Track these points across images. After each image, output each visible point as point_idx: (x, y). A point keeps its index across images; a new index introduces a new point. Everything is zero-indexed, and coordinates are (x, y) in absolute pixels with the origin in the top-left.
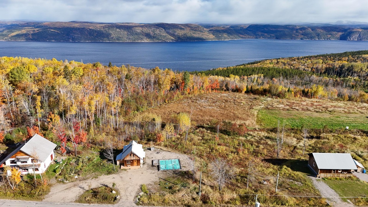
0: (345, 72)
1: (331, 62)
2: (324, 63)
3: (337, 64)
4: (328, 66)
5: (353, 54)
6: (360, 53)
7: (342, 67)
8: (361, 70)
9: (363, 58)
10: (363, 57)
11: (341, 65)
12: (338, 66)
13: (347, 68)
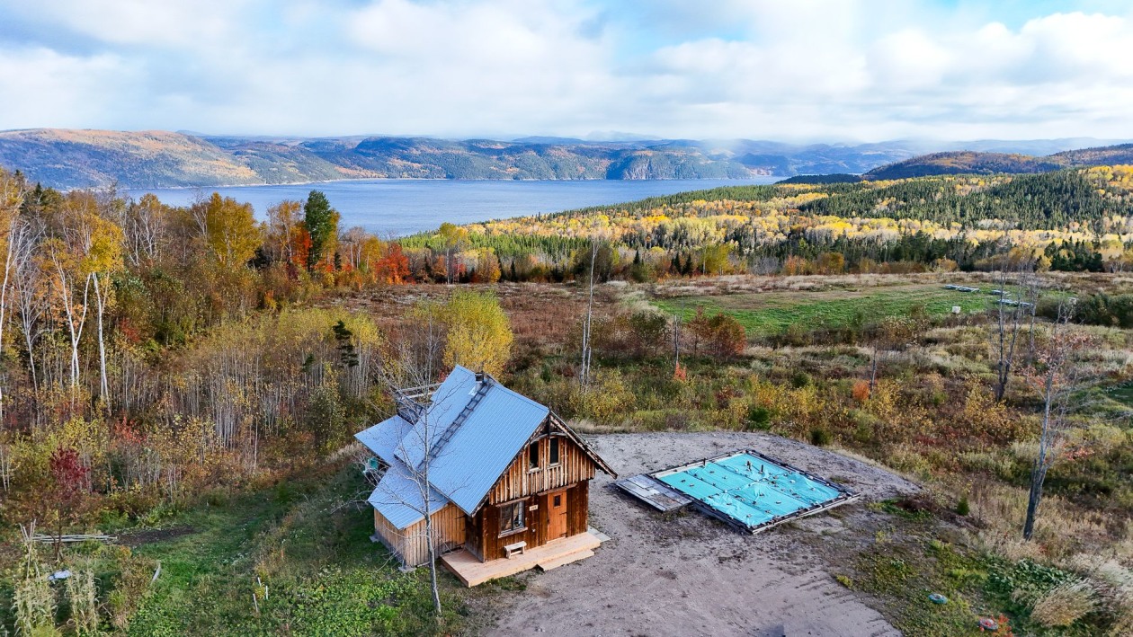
0: (671, 244)
1: (631, 221)
2: (614, 224)
3: (647, 224)
4: (626, 231)
5: (671, 201)
6: (680, 197)
7: (661, 231)
8: (706, 235)
9: (695, 209)
10: (694, 205)
11: (657, 225)
12: (650, 230)
13: (672, 234)
